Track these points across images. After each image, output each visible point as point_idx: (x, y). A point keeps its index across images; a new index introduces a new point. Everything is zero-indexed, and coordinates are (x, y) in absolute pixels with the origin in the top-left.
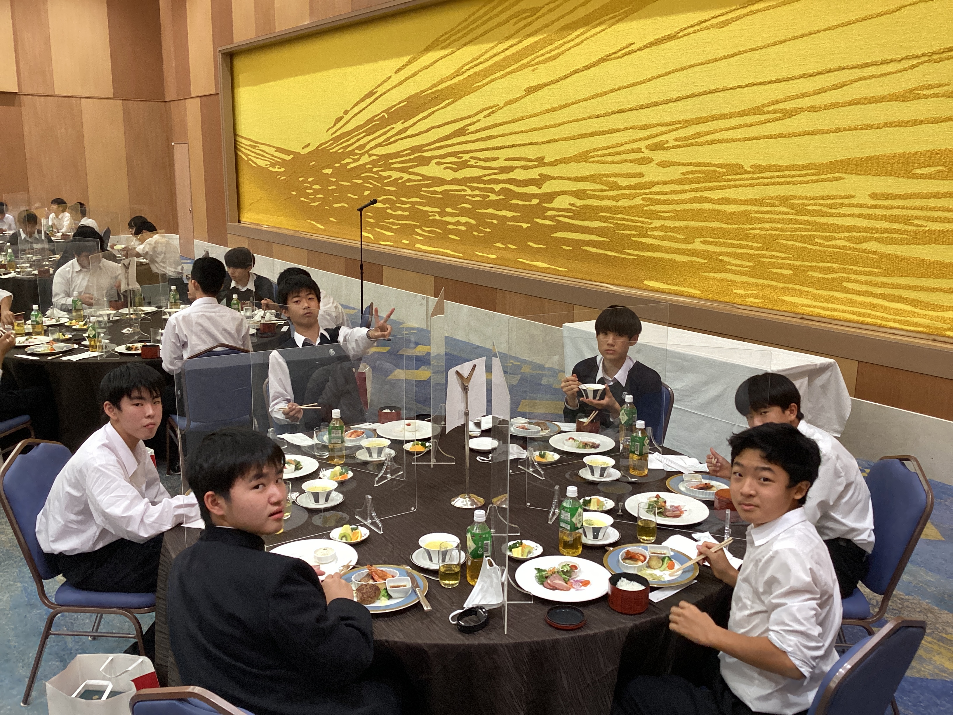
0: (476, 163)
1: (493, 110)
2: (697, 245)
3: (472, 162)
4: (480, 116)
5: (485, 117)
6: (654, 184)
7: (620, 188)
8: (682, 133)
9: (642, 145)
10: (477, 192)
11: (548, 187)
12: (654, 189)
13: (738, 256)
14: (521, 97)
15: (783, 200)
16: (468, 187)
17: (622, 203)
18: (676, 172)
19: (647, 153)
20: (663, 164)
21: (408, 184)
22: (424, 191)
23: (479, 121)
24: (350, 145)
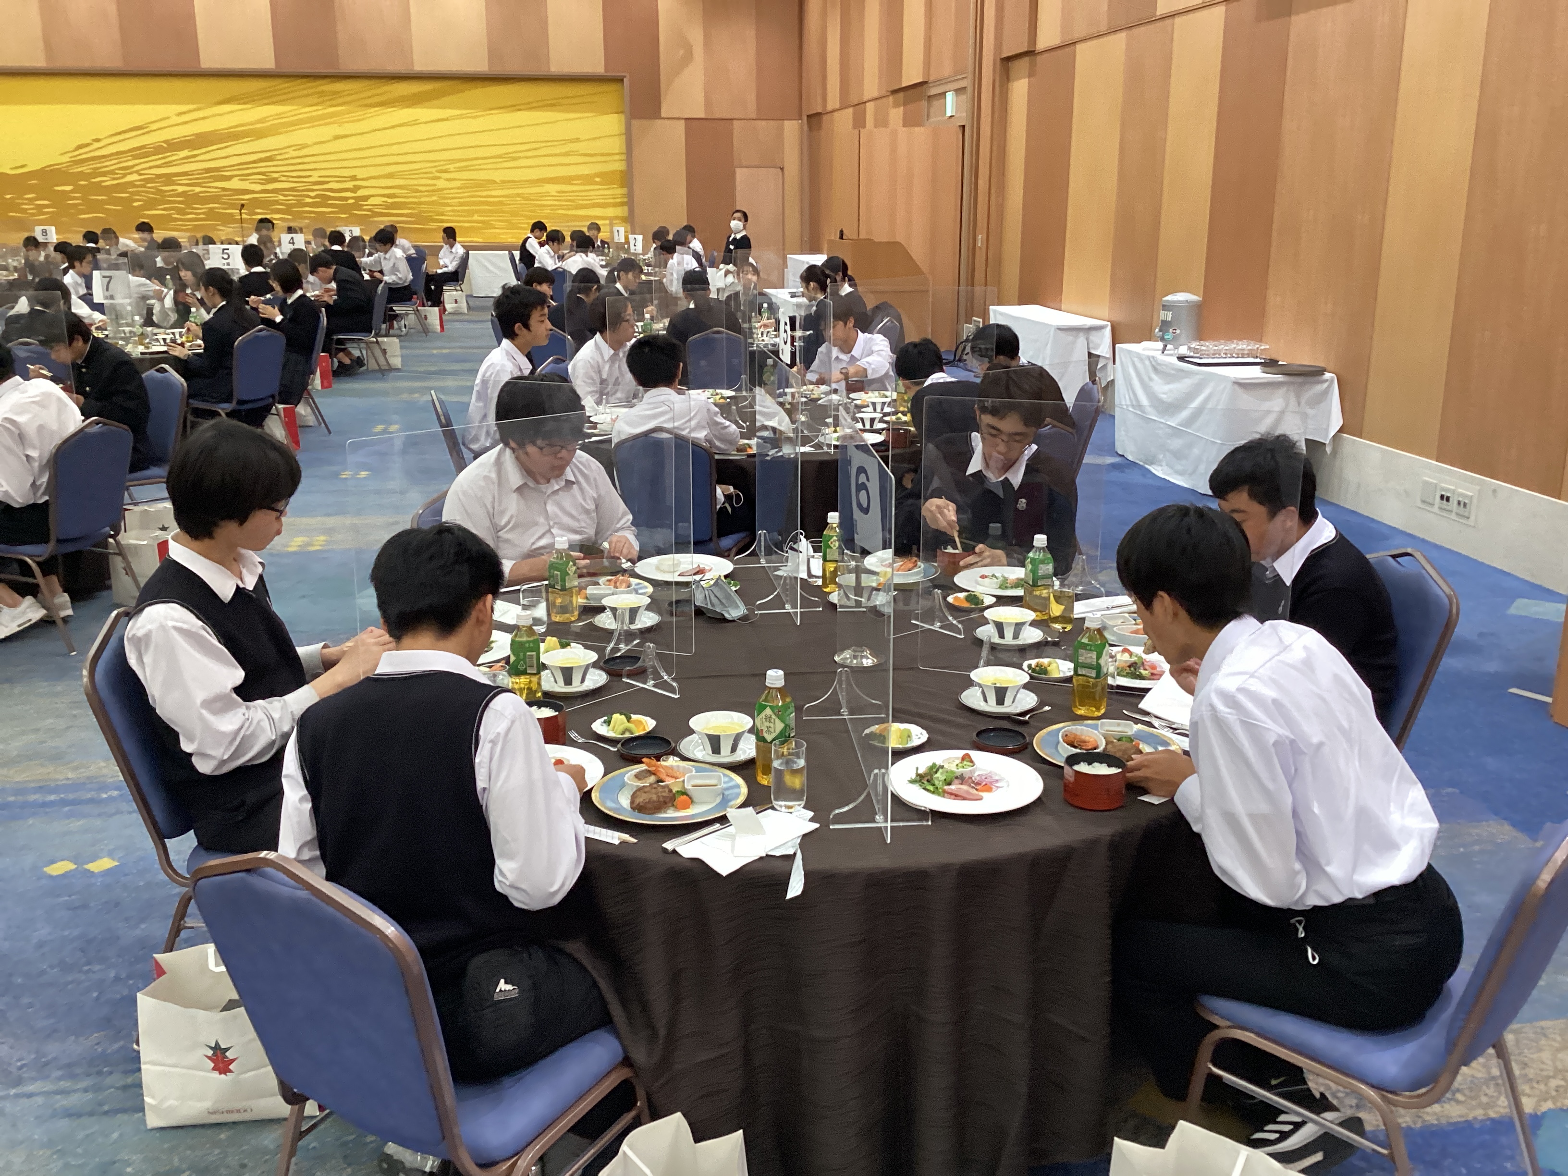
1: (304, 146)
2: (476, 217)
3: (283, 179)
6: (443, 189)
7: (421, 192)
8: (458, 165)
9: (434, 170)
11: (360, 193)
12: (445, 192)
13: (500, 221)
14: (329, 141)
15: (518, 195)
16: (280, 194)
17: (423, 200)
18: (458, 184)
19: (438, 174)
20: (448, 180)
21: (201, 195)
24: (106, 167)
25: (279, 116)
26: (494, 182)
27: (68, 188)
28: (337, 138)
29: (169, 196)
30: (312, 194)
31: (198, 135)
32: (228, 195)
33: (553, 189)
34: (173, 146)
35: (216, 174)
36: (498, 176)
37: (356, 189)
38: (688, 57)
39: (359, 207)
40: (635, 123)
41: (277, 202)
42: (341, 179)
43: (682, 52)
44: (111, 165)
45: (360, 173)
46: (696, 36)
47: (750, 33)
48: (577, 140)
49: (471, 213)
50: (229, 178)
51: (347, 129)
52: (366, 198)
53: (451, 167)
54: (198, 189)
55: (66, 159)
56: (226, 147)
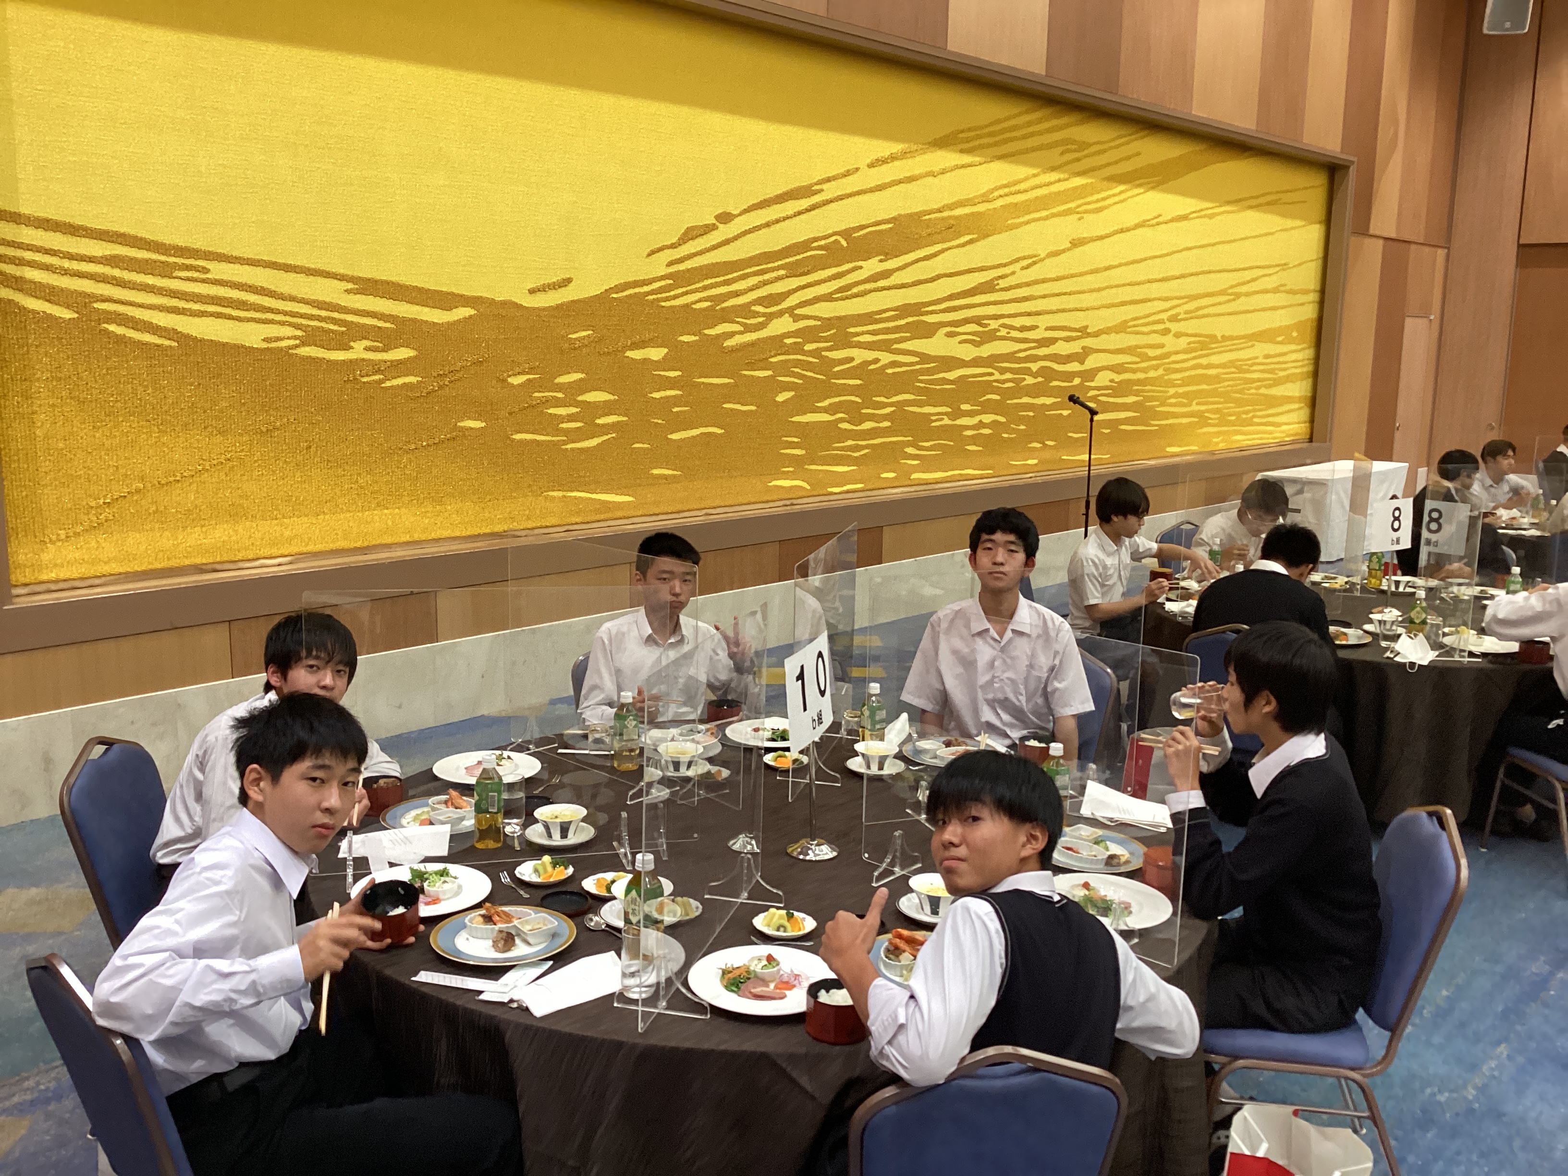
0: (1008, 333)
1: (1034, 260)
2: (1195, 406)
3: (1003, 332)
4: (1017, 267)
5: (1023, 268)
6: (1171, 354)
8: (1188, 307)
9: (1166, 316)
10: (1008, 376)
11: (1090, 363)
12: (1174, 358)
13: (1213, 411)
14: (1064, 251)
15: (1233, 363)
16: (996, 368)
17: (1150, 374)
18: (1183, 342)
19: (1167, 325)
20: (1178, 335)
21: (890, 371)
22: (921, 381)
23: (1013, 273)
24: (737, 294)
25: (1011, 187)
26: (1213, 338)
27: (656, 354)
28: (1076, 243)
29: (839, 375)
30: (1034, 367)
31: (898, 221)
32: (928, 372)
34: (859, 244)
37: (1085, 354)
38: (1395, 141)
43: (1392, 132)
44: (746, 289)
46: (1403, 109)
50: (933, 330)
56: (935, 255)
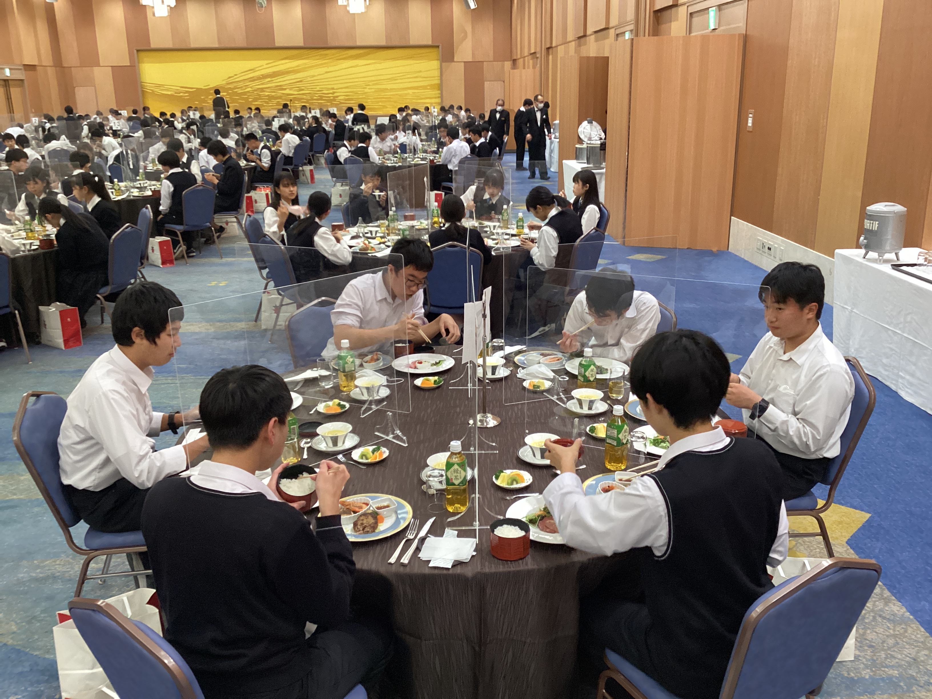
3: (306, 89)
5: (309, 78)
8: (373, 83)
9: (364, 85)
13: (389, 105)
14: (323, 74)
19: (365, 87)
25: (305, 64)
26: (387, 89)
28: (327, 72)
30: (317, 95)
31: (274, 72)
33: (410, 91)
34: (264, 77)
35: (281, 88)
36: (389, 87)
37: (334, 93)
38: (465, 37)
39: (335, 100)
40: (444, 64)
41: (303, 99)
42: (328, 89)
43: (463, 34)
44: (241, 84)
45: (335, 87)
46: (469, 28)
47: (491, 27)
48: (420, 71)
49: (378, 102)
50: (285, 89)
51: (331, 69)
52: (337, 97)
53: (370, 84)
54: (273, 94)
55: (224, 82)
56: (284, 77)
